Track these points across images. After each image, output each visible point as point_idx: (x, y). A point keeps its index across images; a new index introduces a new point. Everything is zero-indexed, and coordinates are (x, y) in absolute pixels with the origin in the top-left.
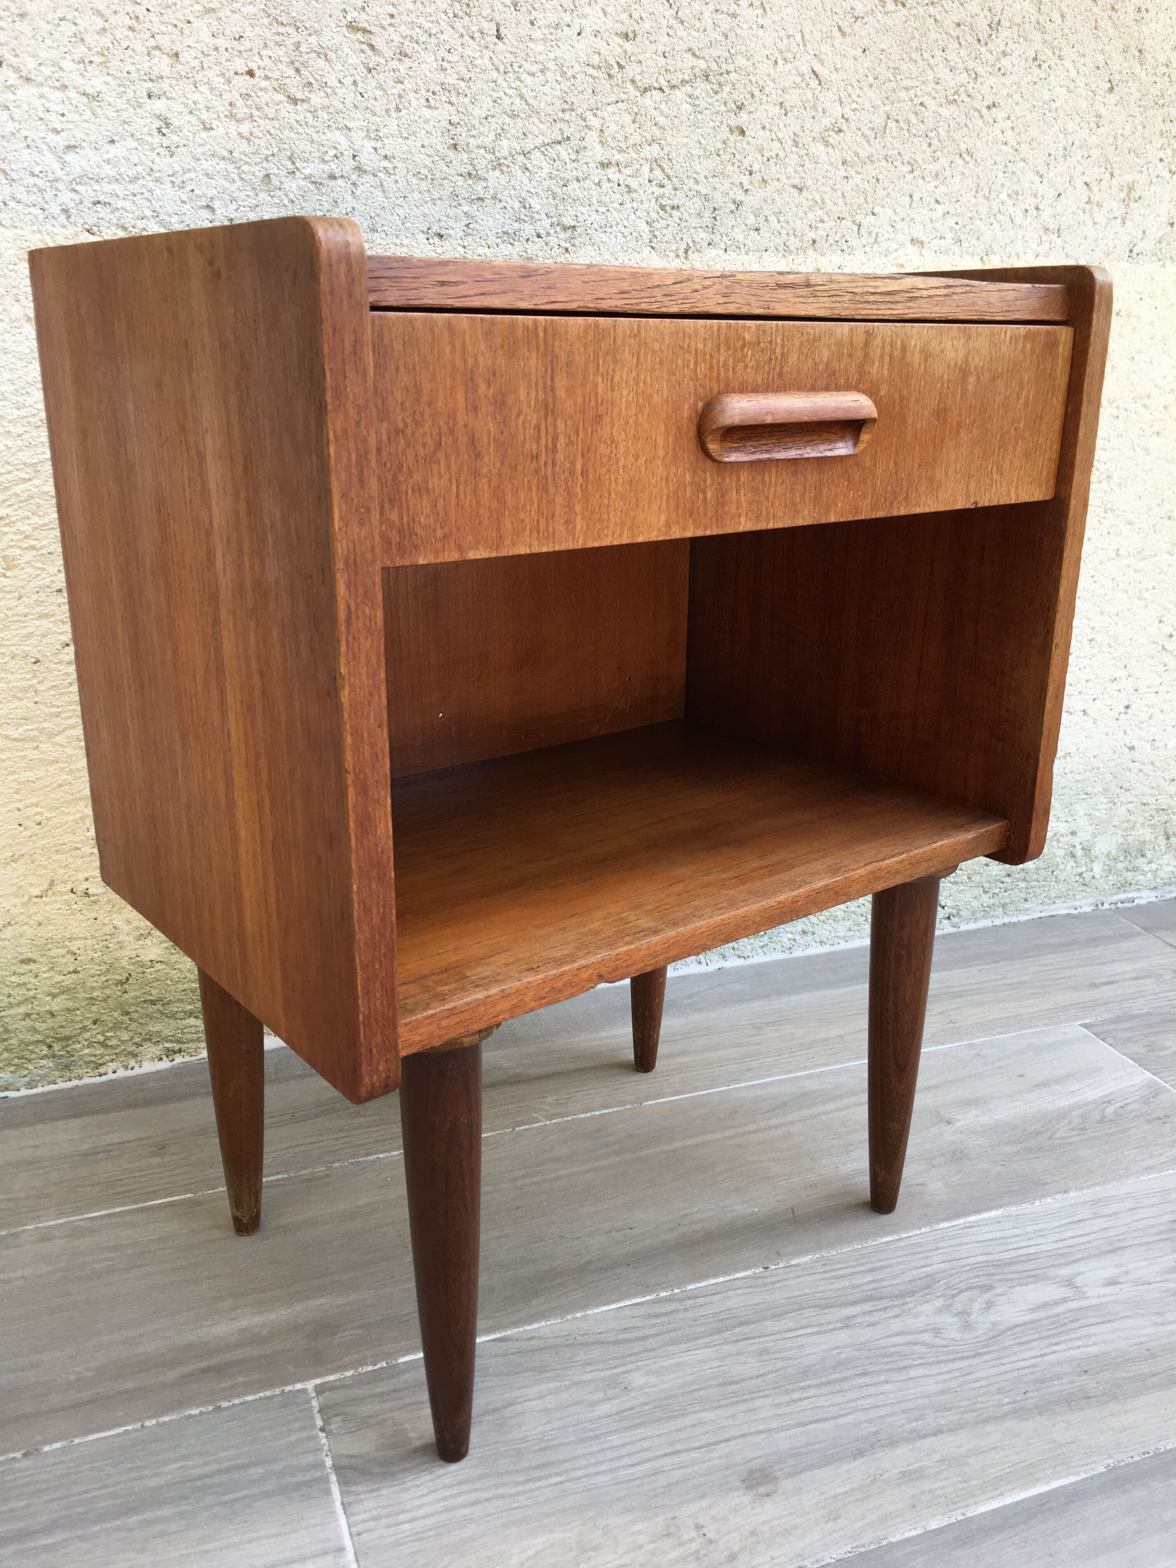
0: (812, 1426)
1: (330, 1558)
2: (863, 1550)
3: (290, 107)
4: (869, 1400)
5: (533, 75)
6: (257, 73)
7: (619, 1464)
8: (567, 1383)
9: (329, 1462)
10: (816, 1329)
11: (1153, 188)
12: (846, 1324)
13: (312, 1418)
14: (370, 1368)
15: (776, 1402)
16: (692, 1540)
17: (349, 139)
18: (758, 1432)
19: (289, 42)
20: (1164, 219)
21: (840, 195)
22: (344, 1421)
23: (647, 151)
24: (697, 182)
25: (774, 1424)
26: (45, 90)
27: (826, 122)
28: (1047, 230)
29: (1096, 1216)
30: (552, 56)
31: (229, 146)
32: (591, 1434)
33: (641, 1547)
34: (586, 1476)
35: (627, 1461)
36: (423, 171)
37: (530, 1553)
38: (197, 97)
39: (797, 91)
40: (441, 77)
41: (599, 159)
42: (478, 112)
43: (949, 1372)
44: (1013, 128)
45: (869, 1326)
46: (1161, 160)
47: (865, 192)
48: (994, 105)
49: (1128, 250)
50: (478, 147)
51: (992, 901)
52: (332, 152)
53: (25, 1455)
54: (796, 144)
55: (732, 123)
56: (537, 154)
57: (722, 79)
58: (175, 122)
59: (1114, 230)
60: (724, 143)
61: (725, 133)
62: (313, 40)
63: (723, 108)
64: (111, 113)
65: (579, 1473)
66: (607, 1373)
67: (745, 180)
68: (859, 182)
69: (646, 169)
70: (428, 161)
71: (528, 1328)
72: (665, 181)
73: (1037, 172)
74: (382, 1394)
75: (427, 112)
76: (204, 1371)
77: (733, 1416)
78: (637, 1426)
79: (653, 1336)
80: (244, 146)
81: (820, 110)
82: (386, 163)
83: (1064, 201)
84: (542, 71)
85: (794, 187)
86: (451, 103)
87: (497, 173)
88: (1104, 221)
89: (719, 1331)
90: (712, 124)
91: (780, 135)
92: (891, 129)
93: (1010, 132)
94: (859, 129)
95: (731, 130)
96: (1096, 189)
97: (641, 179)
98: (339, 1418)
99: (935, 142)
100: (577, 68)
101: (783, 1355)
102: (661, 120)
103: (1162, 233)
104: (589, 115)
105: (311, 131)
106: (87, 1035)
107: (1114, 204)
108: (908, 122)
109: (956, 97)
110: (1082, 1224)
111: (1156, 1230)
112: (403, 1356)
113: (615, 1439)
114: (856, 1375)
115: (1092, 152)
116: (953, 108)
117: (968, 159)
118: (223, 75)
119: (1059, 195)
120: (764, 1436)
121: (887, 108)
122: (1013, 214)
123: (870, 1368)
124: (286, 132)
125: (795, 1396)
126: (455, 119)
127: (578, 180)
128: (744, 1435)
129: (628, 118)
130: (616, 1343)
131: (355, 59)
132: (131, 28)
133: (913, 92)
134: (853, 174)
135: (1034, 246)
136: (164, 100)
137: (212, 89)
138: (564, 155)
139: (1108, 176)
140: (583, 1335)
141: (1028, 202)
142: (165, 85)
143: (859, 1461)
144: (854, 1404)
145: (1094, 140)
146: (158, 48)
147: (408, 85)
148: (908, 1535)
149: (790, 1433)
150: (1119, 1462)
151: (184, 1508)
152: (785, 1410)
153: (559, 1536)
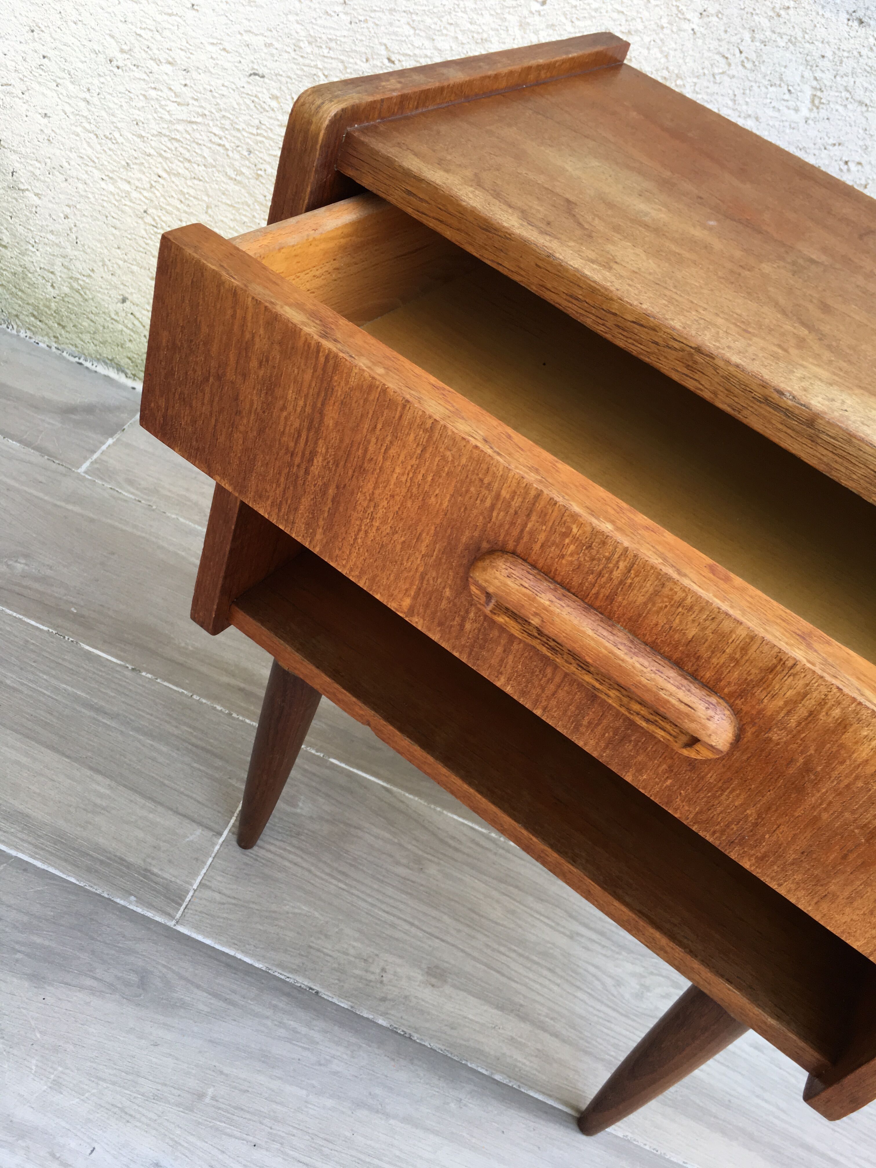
0: (492, 972)
1: (211, 833)
2: (450, 1055)
4: (537, 986)
7: (379, 905)
8: (396, 841)
10: (553, 924)
14: (313, 752)
15: (490, 944)
16: (373, 973)
18: (463, 951)
25: (476, 954)
32: (381, 878)
33: (348, 954)
34: (358, 897)
35: (383, 907)
37: (297, 911)
43: (599, 1011)
45: (583, 947)
53: (133, 669)
65: (356, 892)
66: (420, 853)
71: (407, 795)
74: (306, 770)
76: (241, 690)
77: (459, 931)
78: (407, 893)
79: (464, 853)
89: (501, 881)
101: (520, 922)
112: (335, 758)
113: (390, 891)
114: (546, 967)
120: (463, 955)
123: (558, 970)
125: (502, 949)
128: (453, 945)
130: (442, 841)
140: (429, 822)
143: (497, 1012)
144: (527, 980)
148: (480, 1069)
149: (478, 965)
150: (635, 1140)
151: (174, 754)
152: (489, 952)
153: (317, 914)
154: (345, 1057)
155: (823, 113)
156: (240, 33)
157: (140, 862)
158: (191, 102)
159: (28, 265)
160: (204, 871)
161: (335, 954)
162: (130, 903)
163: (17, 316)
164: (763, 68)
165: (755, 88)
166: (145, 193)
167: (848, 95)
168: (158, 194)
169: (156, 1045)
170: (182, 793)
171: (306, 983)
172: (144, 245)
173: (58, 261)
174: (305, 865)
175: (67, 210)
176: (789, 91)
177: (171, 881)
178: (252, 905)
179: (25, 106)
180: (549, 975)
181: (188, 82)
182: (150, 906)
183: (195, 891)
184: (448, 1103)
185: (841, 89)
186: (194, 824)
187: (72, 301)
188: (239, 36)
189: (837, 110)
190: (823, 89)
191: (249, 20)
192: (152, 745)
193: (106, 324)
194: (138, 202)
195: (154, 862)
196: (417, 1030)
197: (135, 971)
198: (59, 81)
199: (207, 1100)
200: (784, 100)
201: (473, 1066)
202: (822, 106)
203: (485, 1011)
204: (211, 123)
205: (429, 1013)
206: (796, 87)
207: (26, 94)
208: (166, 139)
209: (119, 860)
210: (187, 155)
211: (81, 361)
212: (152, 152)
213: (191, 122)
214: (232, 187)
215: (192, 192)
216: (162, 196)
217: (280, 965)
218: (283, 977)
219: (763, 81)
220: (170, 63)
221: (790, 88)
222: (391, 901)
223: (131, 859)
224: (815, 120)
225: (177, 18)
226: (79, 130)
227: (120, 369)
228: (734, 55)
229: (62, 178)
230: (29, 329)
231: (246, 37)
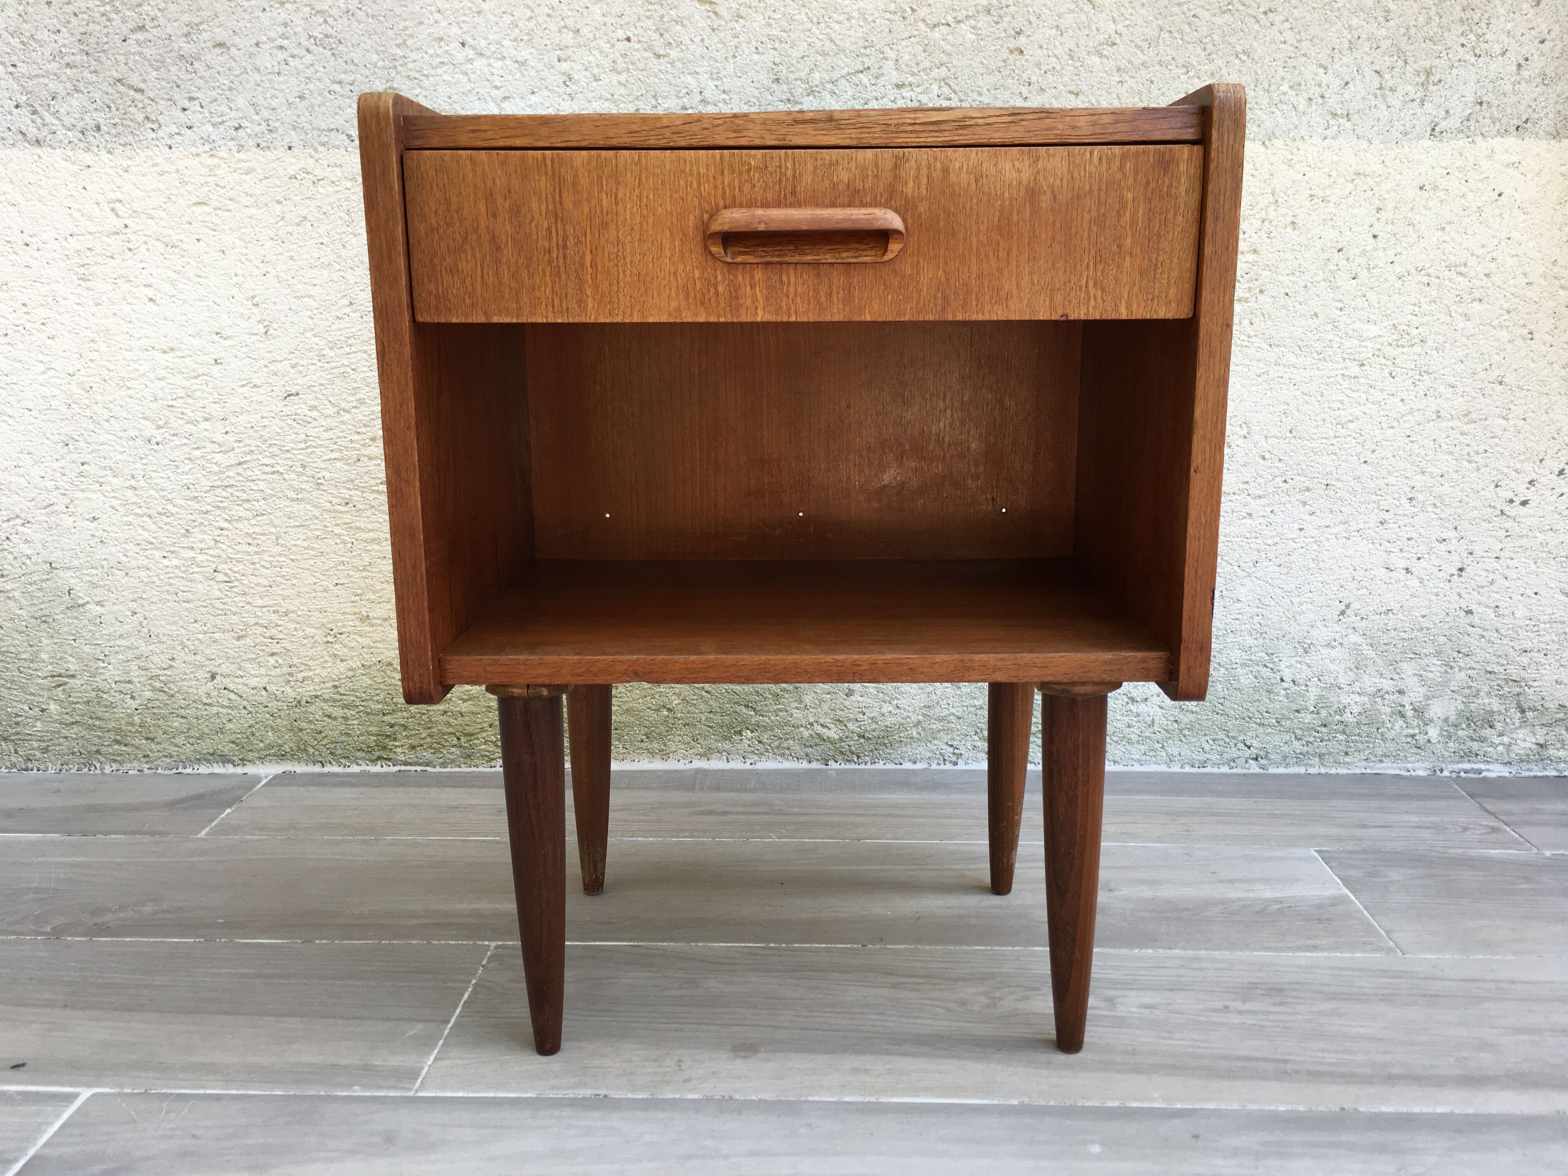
1: (436, 1023)
2: (783, 1099)
3: (655, 61)
5: (839, 22)
6: (633, 39)
7: (658, 1021)
8: (658, 975)
9: (474, 981)
10: (868, 984)
11: (1455, 71)
12: (894, 986)
16: (669, 1066)
17: (697, 80)
18: (769, 1026)
19: (656, 15)
20: (1470, 98)
21: (1114, 96)
23: (936, 73)
24: (980, 94)
25: (786, 1025)
26: (492, 60)
27: (1101, 38)
28: (1334, 115)
29: (1182, 967)
30: (855, 7)
31: (611, 91)
32: (651, 1003)
36: (752, 100)
38: (591, 58)
39: (1072, 15)
40: (768, 30)
41: (894, 81)
42: (796, 54)
43: (949, 1027)
44: (1291, 28)
45: (913, 990)
46: (1463, 45)
47: (1140, 93)
48: (1271, 11)
49: (1429, 129)
50: (796, 79)
51: (1305, 749)
52: (684, 91)
53: (302, 942)
54: (1072, 57)
55: (1011, 46)
56: (843, 81)
57: (1002, 12)
58: (576, 77)
59: (1412, 112)
60: (1004, 61)
61: (1005, 54)
62: (673, 13)
63: (1003, 35)
64: (533, 74)
65: (628, 1019)
66: (690, 976)
67: (1025, 90)
68: (1134, 85)
69: (935, 88)
70: (756, 93)
71: (659, 943)
72: (952, 96)
73: (1321, 66)
75: (756, 57)
76: (435, 924)
78: (686, 1005)
79: (744, 964)
80: (622, 91)
81: (1094, 28)
82: (724, 96)
83: (1352, 88)
84: (848, 19)
85: (1071, 92)
86: (775, 49)
87: (811, 98)
88: (1398, 104)
89: (795, 971)
90: (993, 48)
91: (1056, 52)
92: (1164, 39)
93: (1290, 32)
94: (1132, 41)
95: (1011, 52)
96: (1387, 76)
97: (931, 95)
99: (1210, 46)
100: (876, 14)
101: (828, 992)
102: (948, 48)
103: (1469, 111)
104: (887, 49)
105: (670, 77)
106: (484, 734)
107: (1410, 88)
108: (1181, 32)
109: (1230, 7)
110: (1163, 970)
111: (1229, 985)
113: (665, 1009)
114: (873, 1013)
115: (1382, 43)
116: (1227, 16)
117: (1244, 58)
118: (609, 42)
119: (1347, 83)
120: (772, 1029)
121: (1160, 22)
122: (1295, 103)
123: (888, 1012)
124: (652, 79)
125: (815, 1014)
126: (777, 60)
127: (877, 99)
128: (757, 1025)
129: (919, 49)
130: (713, 962)
131: (702, 24)
132: (549, 15)
133: (1185, 7)
134: (1127, 78)
135: (1320, 130)
136: (569, 62)
137: (601, 52)
138: (865, 81)
139: (1401, 63)
140: (693, 954)
141: (1311, 91)
142: (569, 52)
143: (827, 1056)
145: (1383, 32)
146: (565, 27)
147: (742, 39)
148: (824, 1099)
149: (792, 1031)
150: (1034, 1102)
151: (372, 983)
152: (801, 1019)
154: (656, 1129)
156: (266, 366)
157: (358, 1062)
158: (236, 445)
159: (101, 685)
160: (437, 1050)
162: (354, 1091)
163: (98, 752)
166: (211, 552)
168: (224, 547)
171: (589, 1093)
172: (221, 606)
173: (133, 666)
175: (133, 605)
177: (398, 1066)
178: (503, 1058)
179: (72, 519)
180: (881, 1017)
181: (228, 429)
182: (380, 1088)
183: (430, 1065)
184: (796, 1130)
186: (412, 1022)
187: (157, 703)
188: (265, 369)
191: (270, 352)
192: (342, 984)
193: (199, 714)
194: (205, 564)
195: (373, 1058)
196: (736, 1092)
197: (376, 1135)
198: (101, 480)
201: (816, 1098)
203: (814, 1059)
204: (260, 457)
207: (71, 506)
208: (220, 490)
209: (330, 1067)
210: (245, 496)
211: (180, 770)
212: (209, 508)
213: (240, 464)
214: (296, 507)
215: (258, 530)
216: (229, 546)
217: (553, 1088)
218: (559, 1096)
220: (207, 420)
222: (670, 1015)
223: (344, 1063)
225: (205, 377)
226: (130, 518)
227: (225, 760)
229: (122, 573)
230: (115, 761)
231: (272, 367)
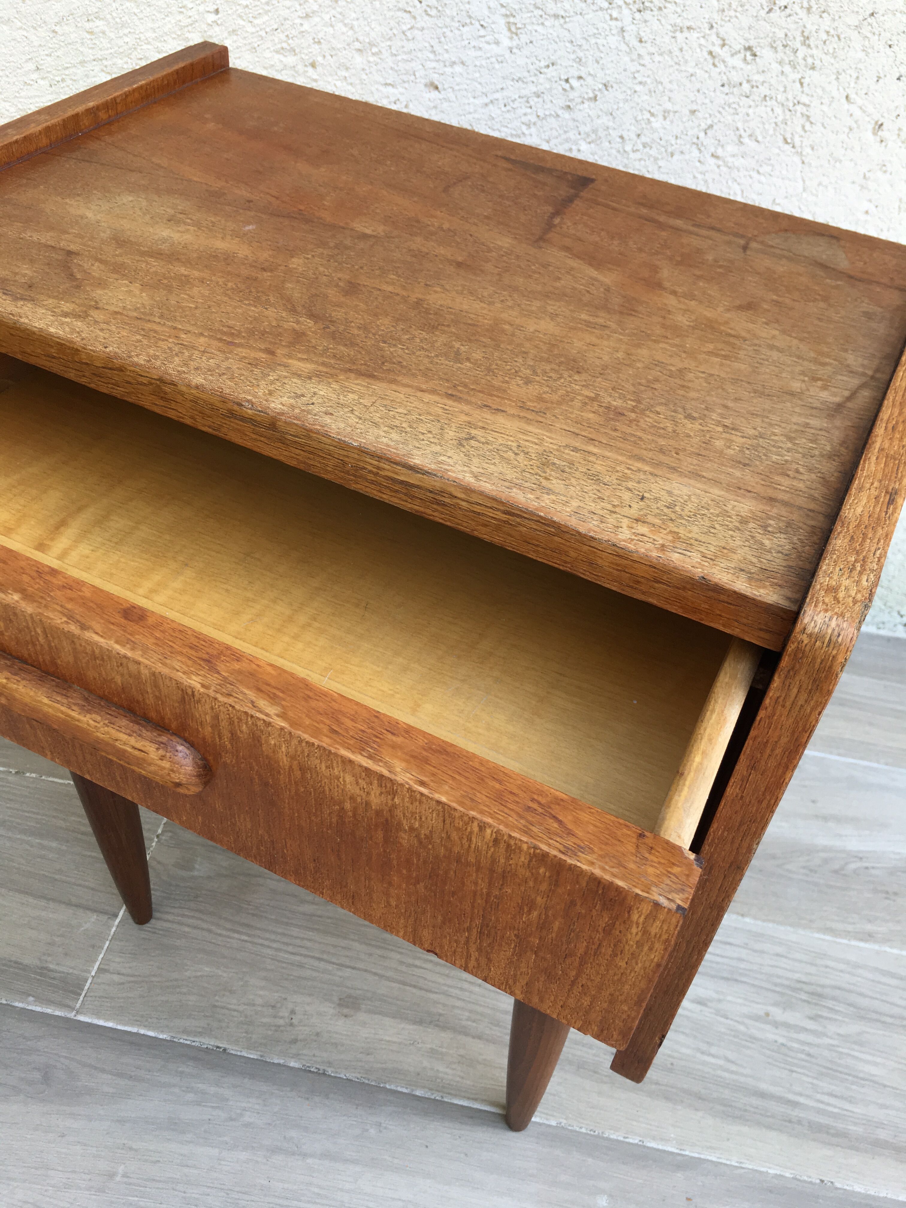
0: (408, 988)
1: (106, 917)
2: (367, 1082)
4: (457, 992)
7: (285, 948)
13: (159, 826)
15: (403, 960)
16: (282, 1018)
18: (375, 974)
22: (171, 837)
25: (389, 974)
32: (285, 920)
33: (254, 1005)
34: (262, 945)
35: (290, 949)
37: (199, 974)
53: (16, 773)
65: (260, 941)
77: (371, 955)
78: (314, 930)
98: (170, 834)
110: (728, 947)
111: (778, 981)
113: (295, 931)
120: (377, 978)
128: (366, 971)
143: (415, 1027)
144: (446, 988)
148: (399, 1089)
149: (394, 985)
150: (570, 1125)
151: (64, 848)
152: (404, 968)
153: (220, 973)
154: (257, 1107)
155: (524, 38)
157: (36, 962)
160: (101, 956)
161: (241, 1008)
162: (29, 1004)
164: (448, 12)
165: (448, 33)
167: (540, 12)
169: (63, 1136)
170: (75, 884)
171: (212, 1043)
174: (205, 926)
176: (482, 26)
177: (68, 974)
178: (153, 979)
182: (50, 1002)
183: (93, 977)
184: (367, 1130)
185: (531, 8)
186: (88, 912)
189: (536, 31)
190: (514, 14)
192: (40, 844)
195: (49, 959)
196: (330, 1064)
197: (39, 1070)
199: (118, 1178)
200: (481, 37)
201: (393, 1087)
202: (519, 31)
203: (403, 1029)
205: (343, 1045)
206: (487, 20)
209: (14, 965)
217: (185, 1031)
218: (188, 1042)
219: (453, 24)
221: (482, 23)
222: (298, 942)
223: (27, 960)
224: (519, 48)
228: (415, 7)
